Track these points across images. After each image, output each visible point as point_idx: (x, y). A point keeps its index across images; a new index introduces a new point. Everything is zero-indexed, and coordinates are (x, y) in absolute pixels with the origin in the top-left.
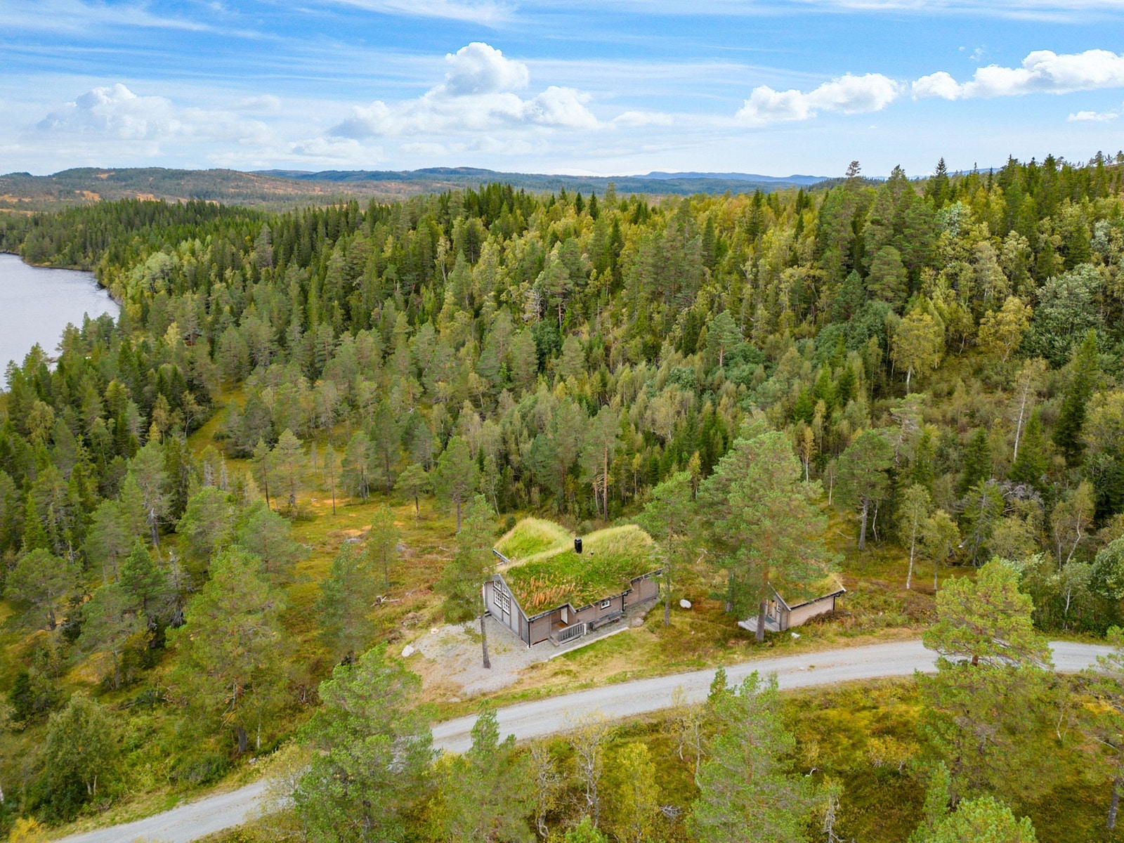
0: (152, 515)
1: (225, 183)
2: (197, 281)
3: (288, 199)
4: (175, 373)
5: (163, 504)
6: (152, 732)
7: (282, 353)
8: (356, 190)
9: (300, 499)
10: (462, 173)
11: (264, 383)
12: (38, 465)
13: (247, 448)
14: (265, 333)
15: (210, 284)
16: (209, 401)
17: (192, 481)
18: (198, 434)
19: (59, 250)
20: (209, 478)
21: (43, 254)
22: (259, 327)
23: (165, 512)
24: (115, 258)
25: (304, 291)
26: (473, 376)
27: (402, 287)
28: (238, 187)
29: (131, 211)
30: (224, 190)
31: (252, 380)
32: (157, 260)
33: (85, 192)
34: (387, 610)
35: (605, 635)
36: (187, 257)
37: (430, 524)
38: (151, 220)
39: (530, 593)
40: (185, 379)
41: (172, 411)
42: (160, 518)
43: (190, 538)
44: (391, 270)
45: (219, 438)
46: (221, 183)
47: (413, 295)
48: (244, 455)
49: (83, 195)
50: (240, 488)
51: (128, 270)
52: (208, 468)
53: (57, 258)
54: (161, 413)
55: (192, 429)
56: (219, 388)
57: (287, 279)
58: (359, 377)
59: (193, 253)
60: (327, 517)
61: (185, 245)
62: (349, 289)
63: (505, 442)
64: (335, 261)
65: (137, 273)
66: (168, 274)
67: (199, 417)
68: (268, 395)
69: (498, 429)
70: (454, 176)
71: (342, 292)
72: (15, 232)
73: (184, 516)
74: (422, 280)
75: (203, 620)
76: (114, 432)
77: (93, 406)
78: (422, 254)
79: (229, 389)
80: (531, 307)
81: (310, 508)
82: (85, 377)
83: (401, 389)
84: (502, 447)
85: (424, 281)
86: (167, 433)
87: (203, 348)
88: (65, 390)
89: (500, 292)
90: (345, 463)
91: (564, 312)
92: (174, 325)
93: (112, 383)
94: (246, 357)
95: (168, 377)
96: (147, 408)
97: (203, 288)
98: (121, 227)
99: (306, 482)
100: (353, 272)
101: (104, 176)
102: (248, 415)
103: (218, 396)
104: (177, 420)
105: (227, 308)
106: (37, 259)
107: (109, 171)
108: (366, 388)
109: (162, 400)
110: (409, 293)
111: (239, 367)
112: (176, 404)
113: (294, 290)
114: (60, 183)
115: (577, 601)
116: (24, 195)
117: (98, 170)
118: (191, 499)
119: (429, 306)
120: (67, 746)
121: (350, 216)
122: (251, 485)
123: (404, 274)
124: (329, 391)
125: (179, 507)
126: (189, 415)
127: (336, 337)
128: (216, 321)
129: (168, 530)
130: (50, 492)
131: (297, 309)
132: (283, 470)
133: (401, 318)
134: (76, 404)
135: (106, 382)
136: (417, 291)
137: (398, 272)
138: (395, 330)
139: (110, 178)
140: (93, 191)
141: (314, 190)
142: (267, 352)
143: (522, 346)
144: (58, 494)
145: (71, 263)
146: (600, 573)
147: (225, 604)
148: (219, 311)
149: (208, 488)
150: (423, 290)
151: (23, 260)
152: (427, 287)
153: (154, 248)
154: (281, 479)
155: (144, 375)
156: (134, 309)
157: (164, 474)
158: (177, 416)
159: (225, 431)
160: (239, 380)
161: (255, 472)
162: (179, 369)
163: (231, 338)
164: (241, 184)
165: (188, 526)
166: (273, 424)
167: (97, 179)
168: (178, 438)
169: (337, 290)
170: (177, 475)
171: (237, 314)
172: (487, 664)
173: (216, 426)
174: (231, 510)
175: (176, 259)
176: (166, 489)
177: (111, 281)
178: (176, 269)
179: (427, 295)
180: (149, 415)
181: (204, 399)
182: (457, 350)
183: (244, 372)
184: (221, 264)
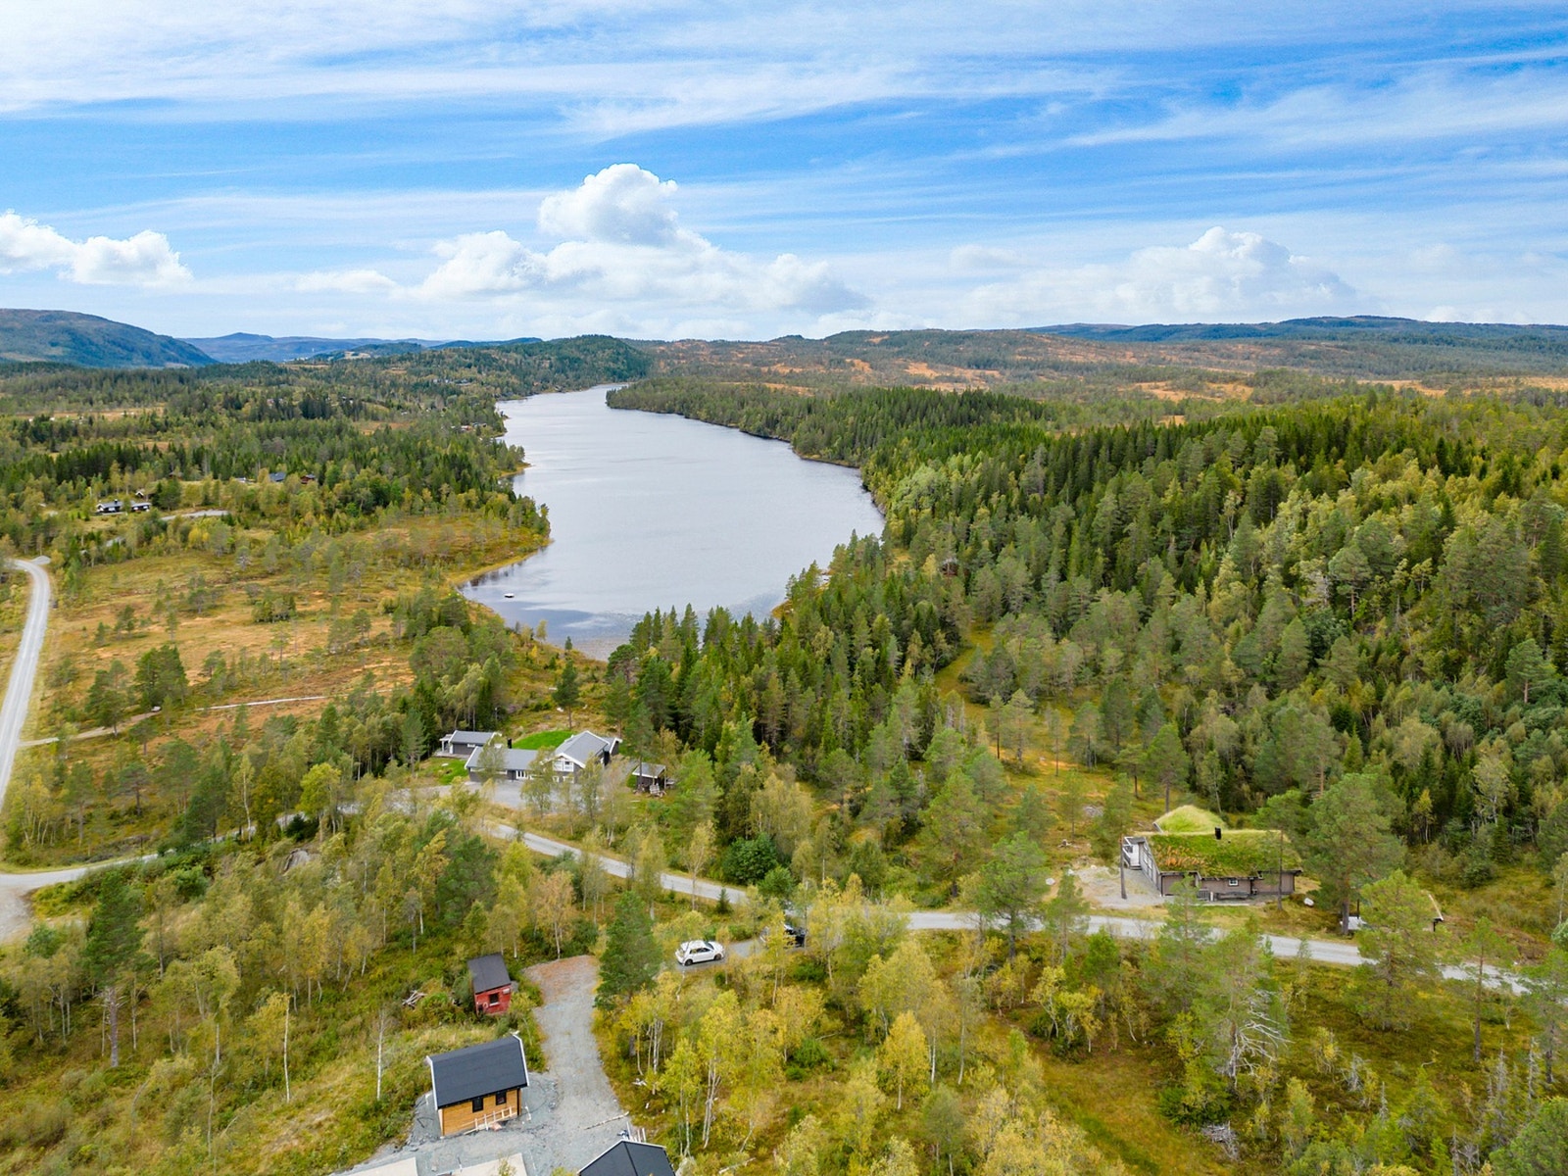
0: (905, 741)
1: (1011, 348)
2: (962, 503)
3: (1088, 369)
4: (931, 612)
5: (913, 734)
6: (901, 877)
7: (1035, 597)
8: (1183, 354)
9: (1028, 755)
10: (1359, 325)
11: (1011, 631)
12: (834, 688)
13: (987, 695)
14: (1021, 576)
15: (975, 509)
16: (958, 639)
17: (938, 721)
18: (944, 671)
19: (829, 444)
20: (951, 719)
21: (814, 446)
22: (1014, 569)
23: (915, 741)
24: (883, 461)
25: (1069, 530)
26: (1228, 663)
27: (1177, 541)
28: (1026, 353)
29: (905, 405)
30: (1009, 358)
31: (1000, 626)
32: (924, 475)
33: (856, 361)
34: (1068, 851)
35: (1226, 904)
36: (956, 474)
37: (1146, 804)
38: (924, 415)
39: (1165, 856)
40: (938, 616)
41: (924, 647)
42: (910, 745)
43: (932, 764)
44: (1167, 521)
45: (964, 679)
46: (1006, 349)
47: (1190, 551)
48: (984, 702)
49: (853, 365)
50: (974, 733)
51: (894, 479)
52: (950, 712)
53: (826, 451)
54: (914, 648)
55: (940, 667)
56: (968, 629)
57: (1052, 518)
58: (1108, 642)
59: (961, 469)
60: (1050, 776)
61: (954, 460)
62: (1118, 535)
63: (1242, 740)
64: (1106, 503)
65: (903, 486)
66: (935, 491)
67: (948, 655)
68: (1013, 645)
69: (1234, 726)
70: (1343, 331)
71: (1109, 538)
72: (789, 418)
73: (930, 748)
74: (1205, 534)
75: (940, 808)
76: (878, 661)
77: (862, 634)
78: (1206, 506)
79: (979, 628)
80: (1318, 590)
81: (1037, 765)
82: (859, 608)
83: (1149, 664)
84: (1238, 745)
85: (1206, 536)
86: (918, 667)
87: (958, 586)
88: (841, 617)
89: (1290, 563)
90: (1073, 729)
91: (1357, 601)
92: (932, 556)
93: (879, 616)
94: (999, 598)
95: (924, 615)
96: (904, 642)
97: (965, 513)
98: (892, 423)
99: (1033, 741)
100: (1124, 517)
101: (877, 340)
102: (992, 662)
103: (967, 635)
104: (928, 657)
105: (986, 543)
106: (807, 451)
107: (883, 333)
108: (1112, 655)
109: (916, 636)
110: (1186, 548)
111: (991, 608)
112: (928, 640)
113: (1058, 531)
114: (831, 349)
115: (1204, 872)
116: (795, 366)
117: (872, 334)
118: (936, 735)
119: (1206, 567)
120: (861, 861)
121: (1140, 439)
122: (982, 733)
123: (1183, 527)
124: (1071, 653)
125: (926, 740)
126: (938, 653)
127: (1094, 591)
128: (974, 555)
129: (915, 757)
130: (839, 709)
131: (1057, 554)
132: (1014, 725)
133: (1167, 580)
134: (850, 630)
135: (874, 614)
136: (1197, 548)
137: (1175, 523)
138: (1159, 593)
139: (883, 343)
140: (864, 360)
141: (1124, 356)
142: (1021, 597)
143: (1294, 639)
144: (845, 712)
145: (838, 458)
146: (1237, 859)
147: (952, 802)
148: (978, 545)
149: (950, 730)
150: (1203, 546)
151: (794, 450)
152: (1208, 544)
153: (923, 459)
154: (1011, 733)
155: (903, 608)
156: (897, 525)
157: (918, 710)
158: (928, 652)
159: (969, 673)
160: (990, 620)
161: (988, 722)
162: (935, 608)
163: (984, 576)
164: (1030, 349)
165: (932, 755)
166: (1015, 676)
167: (869, 343)
168: (928, 678)
169: (1104, 535)
170: (925, 712)
171: (996, 549)
172: (1124, 896)
173: (961, 667)
174: (962, 749)
175: (943, 476)
176: (917, 723)
177: (877, 486)
178: (944, 487)
179: (1207, 556)
180: (905, 649)
181: (953, 638)
182: (1226, 625)
183: (995, 615)
184: (989, 487)
